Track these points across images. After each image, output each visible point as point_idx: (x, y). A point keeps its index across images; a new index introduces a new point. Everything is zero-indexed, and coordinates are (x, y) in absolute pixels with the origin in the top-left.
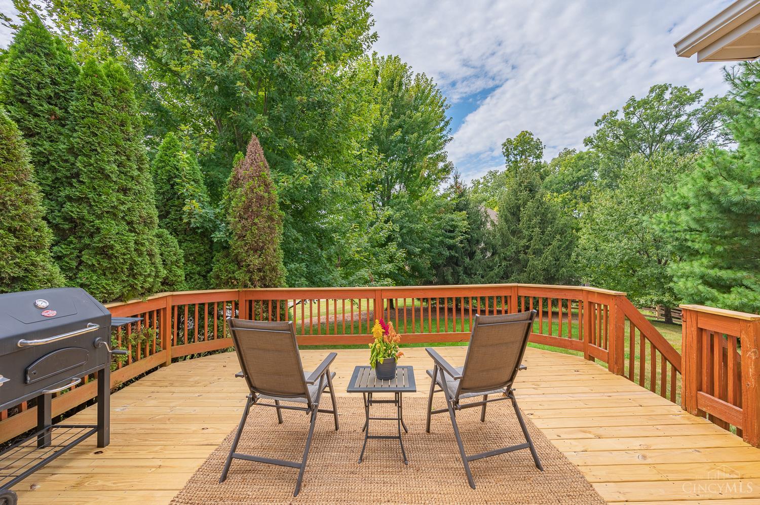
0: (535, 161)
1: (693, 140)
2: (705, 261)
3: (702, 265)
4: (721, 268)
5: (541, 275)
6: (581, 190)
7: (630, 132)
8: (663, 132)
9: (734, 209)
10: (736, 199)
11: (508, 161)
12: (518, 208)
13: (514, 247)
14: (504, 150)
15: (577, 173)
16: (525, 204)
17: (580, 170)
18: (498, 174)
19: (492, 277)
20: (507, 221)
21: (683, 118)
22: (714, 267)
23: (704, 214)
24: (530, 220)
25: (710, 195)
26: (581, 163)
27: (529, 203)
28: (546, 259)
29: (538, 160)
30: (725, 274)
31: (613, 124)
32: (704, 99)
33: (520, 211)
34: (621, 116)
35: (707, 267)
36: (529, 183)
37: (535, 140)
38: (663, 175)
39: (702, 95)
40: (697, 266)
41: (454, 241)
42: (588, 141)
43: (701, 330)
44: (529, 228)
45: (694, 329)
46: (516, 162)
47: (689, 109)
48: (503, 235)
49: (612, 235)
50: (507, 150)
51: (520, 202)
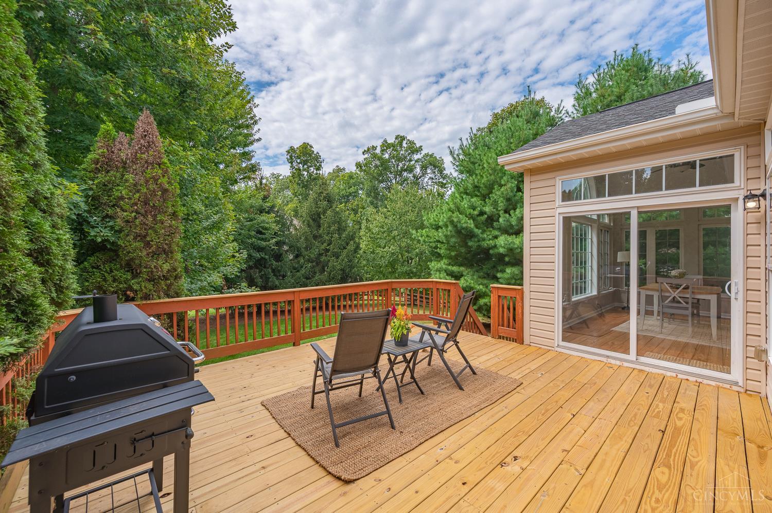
0: (315, 172)
1: (418, 179)
2: (445, 261)
3: (444, 264)
4: (453, 265)
5: (339, 274)
6: (352, 204)
7: (384, 164)
8: (403, 170)
9: (463, 231)
10: (464, 225)
11: (292, 167)
12: (319, 215)
13: (317, 250)
14: (288, 157)
15: (349, 189)
16: (324, 212)
17: (351, 187)
18: (281, 178)
19: (300, 278)
20: (309, 226)
21: (413, 163)
22: (449, 264)
23: (449, 233)
24: (329, 227)
25: (452, 222)
26: (352, 181)
27: (329, 212)
28: (343, 260)
29: (318, 172)
30: (455, 269)
31: (375, 156)
32: (423, 152)
33: (320, 218)
34: (378, 151)
35: (447, 265)
36: (327, 194)
37: (315, 153)
38: (411, 202)
39: (422, 150)
40: (443, 264)
41: (267, 243)
42: (358, 165)
43: (499, 296)
44: (328, 233)
45: (497, 296)
46: (300, 170)
47: (416, 157)
48: (306, 239)
49: (383, 243)
50: (291, 157)
51: (320, 210)
